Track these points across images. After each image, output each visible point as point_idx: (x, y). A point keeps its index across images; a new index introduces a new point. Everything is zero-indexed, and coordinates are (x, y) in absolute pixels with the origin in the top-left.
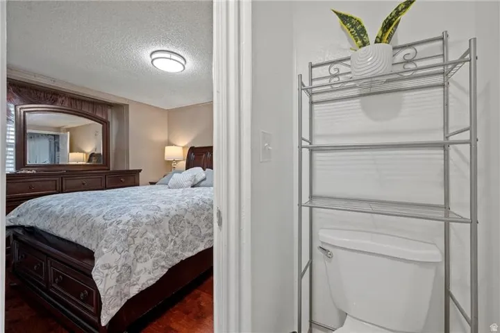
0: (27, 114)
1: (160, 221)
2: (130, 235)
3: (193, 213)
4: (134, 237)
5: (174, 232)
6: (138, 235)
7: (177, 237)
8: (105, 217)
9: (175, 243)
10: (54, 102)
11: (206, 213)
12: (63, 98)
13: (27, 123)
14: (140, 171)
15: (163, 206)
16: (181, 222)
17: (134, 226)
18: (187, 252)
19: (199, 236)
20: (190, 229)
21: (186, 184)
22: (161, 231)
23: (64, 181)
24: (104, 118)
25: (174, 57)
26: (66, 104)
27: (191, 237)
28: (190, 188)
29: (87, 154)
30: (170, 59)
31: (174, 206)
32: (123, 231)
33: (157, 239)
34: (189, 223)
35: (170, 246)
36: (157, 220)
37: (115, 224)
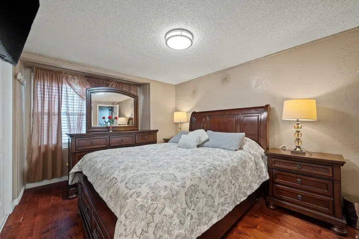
0: (92, 94)
1: (178, 193)
2: (150, 212)
3: (207, 182)
4: (153, 214)
5: (190, 204)
6: (157, 212)
7: (194, 210)
8: (127, 185)
9: (192, 218)
10: (107, 86)
11: (218, 181)
12: (112, 83)
13: (92, 100)
14: (157, 131)
15: (179, 175)
16: (196, 192)
17: (152, 200)
18: (202, 226)
19: (212, 206)
20: (205, 199)
21: (192, 145)
22: (179, 204)
23: (111, 138)
24: (135, 94)
25: (184, 33)
26: (114, 85)
27: (206, 209)
28: (196, 149)
29: (127, 118)
30: (181, 36)
31: (188, 174)
32: (142, 207)
33: (176, 215)
34: (203, 193)
35: (188, 222)
36: (174, 193)
37: (135, 196)
